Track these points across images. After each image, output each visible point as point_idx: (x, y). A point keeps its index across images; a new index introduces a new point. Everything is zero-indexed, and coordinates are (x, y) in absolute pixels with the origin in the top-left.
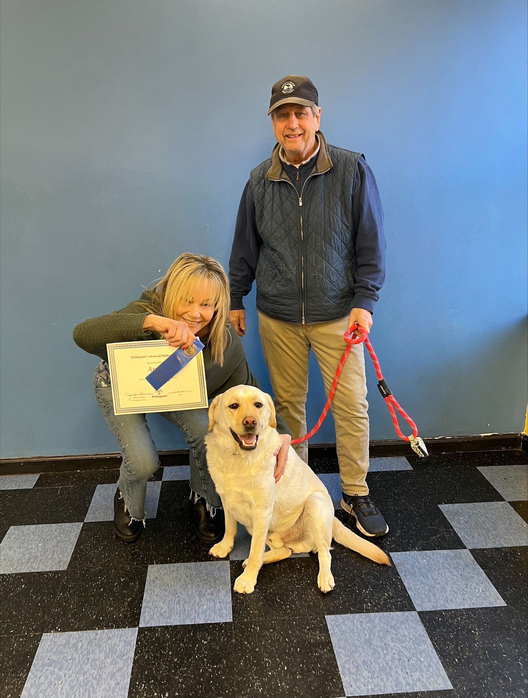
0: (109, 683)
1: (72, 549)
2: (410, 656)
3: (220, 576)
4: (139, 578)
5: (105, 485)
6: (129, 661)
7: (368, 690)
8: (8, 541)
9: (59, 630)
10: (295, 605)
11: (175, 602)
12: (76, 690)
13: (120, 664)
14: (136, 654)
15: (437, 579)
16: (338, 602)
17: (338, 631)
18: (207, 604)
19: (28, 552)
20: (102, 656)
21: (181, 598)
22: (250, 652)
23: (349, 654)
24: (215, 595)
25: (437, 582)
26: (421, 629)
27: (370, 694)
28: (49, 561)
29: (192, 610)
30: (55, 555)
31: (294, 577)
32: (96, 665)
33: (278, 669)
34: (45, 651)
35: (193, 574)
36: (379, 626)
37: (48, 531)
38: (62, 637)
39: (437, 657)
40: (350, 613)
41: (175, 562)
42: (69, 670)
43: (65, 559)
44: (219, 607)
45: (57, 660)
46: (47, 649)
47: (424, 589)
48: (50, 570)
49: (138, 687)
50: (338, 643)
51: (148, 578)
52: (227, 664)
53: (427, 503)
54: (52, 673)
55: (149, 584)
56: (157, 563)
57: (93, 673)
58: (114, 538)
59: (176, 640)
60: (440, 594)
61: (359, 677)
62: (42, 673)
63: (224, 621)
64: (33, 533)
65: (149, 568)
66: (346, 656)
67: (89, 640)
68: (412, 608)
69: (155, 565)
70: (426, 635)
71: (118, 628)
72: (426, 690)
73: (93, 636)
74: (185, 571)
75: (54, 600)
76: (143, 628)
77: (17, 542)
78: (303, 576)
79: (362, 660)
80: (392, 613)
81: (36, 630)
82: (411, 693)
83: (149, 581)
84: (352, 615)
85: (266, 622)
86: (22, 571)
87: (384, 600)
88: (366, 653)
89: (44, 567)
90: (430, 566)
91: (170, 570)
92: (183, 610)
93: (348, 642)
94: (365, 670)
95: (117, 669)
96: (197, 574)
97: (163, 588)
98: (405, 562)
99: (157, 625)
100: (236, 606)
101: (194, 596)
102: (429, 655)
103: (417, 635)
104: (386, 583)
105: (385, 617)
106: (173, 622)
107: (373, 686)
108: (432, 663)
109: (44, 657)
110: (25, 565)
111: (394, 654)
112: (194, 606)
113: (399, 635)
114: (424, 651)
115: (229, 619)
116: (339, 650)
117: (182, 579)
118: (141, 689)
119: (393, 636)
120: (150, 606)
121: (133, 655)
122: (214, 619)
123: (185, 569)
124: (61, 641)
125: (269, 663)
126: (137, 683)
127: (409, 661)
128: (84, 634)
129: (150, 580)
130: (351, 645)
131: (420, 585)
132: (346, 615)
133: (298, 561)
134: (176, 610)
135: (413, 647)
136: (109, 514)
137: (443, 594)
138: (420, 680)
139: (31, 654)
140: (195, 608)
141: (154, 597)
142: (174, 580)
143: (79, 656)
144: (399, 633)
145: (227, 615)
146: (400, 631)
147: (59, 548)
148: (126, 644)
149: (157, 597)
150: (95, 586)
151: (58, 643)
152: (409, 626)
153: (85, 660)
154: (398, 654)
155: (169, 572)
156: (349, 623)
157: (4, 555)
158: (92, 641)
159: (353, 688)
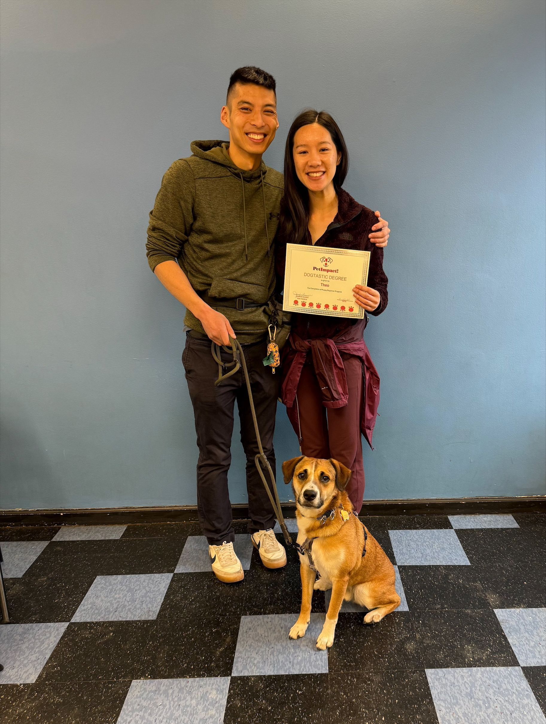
1: (161, 599)
2: (513, 710)
3: (315, 628)
4: (231, 629)
5: (197, 537)
6: (221, 708)
8: (95, 590)
9: (149, 677)
10: (394, 658)
11: (268, 653)
13: (212, 712)
14: (228, 702)
16: (438, 656)
17: (438, 684)
18: (302, 655)
19: (115, 602)
20: (194, 702)
21: (275, 650)
22: (346, 702)
23: (449, 706)
24: (311, 647)
26: (525, 684)
28: (137, 611)
29: (286, 660)
30: (144, 606)
31: (393, 630)
32: (187, 711)
33: (375, 720)
34: (135, 696)
35: (287, 626)
36: (481, 680)
37: (136, 581)
38: (152, 684)
39: (541, 711)
40: (451, 668)
41: (269, 614)
42: (160, 716)
43: (154, 609)
44: (315, 659)
45: (147, 705)
46: (137, 695)
47: (529, 645)
48: (139, 619)
50: (438, 696)
51: (241, 628)
52: (323, 714)
53: (534, 561)
54: (142, 719)
55: (242, 634)
56: (250, 614)
57: (185, 719)
58: (205, 589)
59: (270, 689)
62: (132, 718)
63: (320, 672)
64: (120, 582)
65: (241, 619)
66: (446, 708)
67: (180, 687)
68: (515, 663)
69: (248, 616)
70: (530, 690)
71: (209, 677)
73: (185, 683)
74: (280, 622)
75: (143, 649)
76: (235, 677)
77: (104, 591)
78: (402, 630)
79: (463, 712)
80: (495, 668)
81: (124, 677)
83: (242, 631)
85: (363, 675)
86: (110, 620)
87: (487, 655)
88: (467, 706)
89: (132, 617)
90: (536, 623)
91: (263, 621)
92: (277, 659)
93: (448, 694)
95: (209, 716)
98: (510, 619)
99: (250, 675)
100: (332, 657)
101: (288, 647)
102: (533, 709)
103: (520, 689)
104: (489, 638)
105: (487, 672)
106: (267, 672)
108: (535, 717)
109: (133, 702)
110: (112, 614)
111: (496, 707)
112: (289, 657)
113: (502, 689)
114: (527, 705)
115: (325, 670)
117: (276, 630)
119: (495, 689)
120: (243, 657)
121: (225, 703)
122: (309, 670)
123: (279, 620)
124: (151, 688)
125: (366, 714)
127: (511, 714)
128: (175, 682)
129: (243, 631)
130: (452, 697)
131: (525, 641)
132: (447, 669)
133: (397, 615)
134: (269, 661)
135: (516, 701)
136: (200, 565)
139: (120, 699)
140: (289, 658)
141: (247, 648)
142: (267, 631)
143: (170, 703)
144: (502, 687)
145: (322, 666)
146: (503, 685)
147: (148, 598)
148: (218, 692)
149: (250, 648)
150: (186, 635)
151: (148, 689)
152: (512, 680)
153: (176, 706)
154: (500, 707)
155: (263, 623)
156: (450, 677)
157: (91, 603)
158: (183, 688)
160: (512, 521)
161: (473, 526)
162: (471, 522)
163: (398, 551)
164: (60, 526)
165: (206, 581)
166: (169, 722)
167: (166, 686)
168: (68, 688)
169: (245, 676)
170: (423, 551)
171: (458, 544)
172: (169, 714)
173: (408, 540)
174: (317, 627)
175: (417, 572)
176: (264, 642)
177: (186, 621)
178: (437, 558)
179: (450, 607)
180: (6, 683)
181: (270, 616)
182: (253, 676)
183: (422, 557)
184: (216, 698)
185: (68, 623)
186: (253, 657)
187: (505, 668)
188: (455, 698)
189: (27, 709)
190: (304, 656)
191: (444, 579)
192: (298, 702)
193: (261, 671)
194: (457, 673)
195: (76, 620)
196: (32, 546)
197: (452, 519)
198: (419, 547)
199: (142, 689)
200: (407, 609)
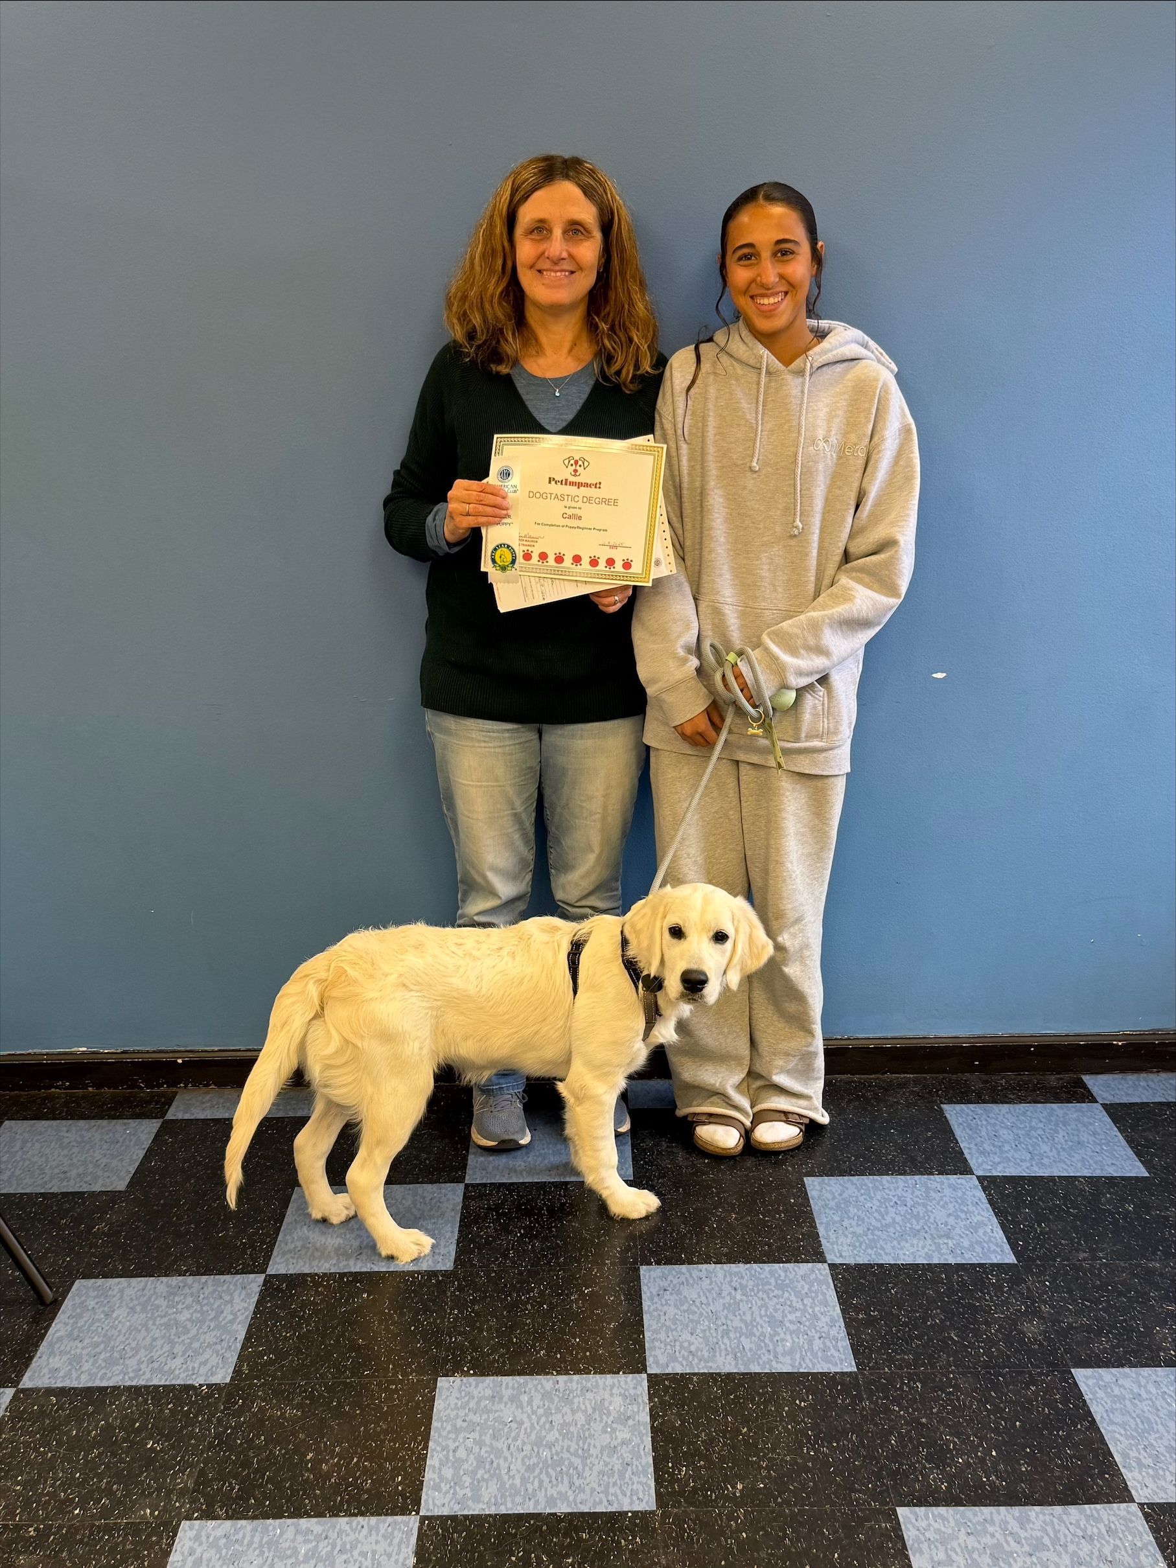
0: (606, 1464)
1: (452, 1232)
3: (811, 1290)
4: (624, 1289)
6: (642, 1428)
8: (299, 1216)
9: (471, 1372)
10: (998, 1348)
11: (717, 1333)
12: (541, 1473)
13: (623, 1434)
14: (653, 1417)
16: (1098, 1347)
17: (1104, 1397)
18: (792, 1338)
19: (353, 1237)
20: (580, 1418)
21: (731, 1328)
22: (907, 1423)
23: (1135, 1434)
24: (807, 1323)
29: (759, 1347)
31: (987, 1298)
32: (570, 1432)
33: (976, 1455)
34: (453, 1405)
35: (747, 1286)
38: (481, 1384)
40: (1129, 1367)
41: (700, 1262)
42: (515, 1439)
43: (443, 1251)
44: (822, 1346)
45: (483, 1422)
46: (456, 1404)
48: (416, 1268)
49: (673, 1471)
50: (1108, 1416)
51: (644, 1288)
52: (861, 1442)
54: (480, 1443)
55: (651, 1299)
56: (658, 1263)
57: (569, 1447)
59: (738, 1397)
61: (1161, 1472)
62: (456, 1443)
63: (838, 1370)
65: (642, 1272)
66: (1129, 1437)
67: (542, 1392)
69: (654, 1267)
71: (600, 1373)
73: (550, 1384)
74: (728, 1279)
75: (442, 1322)
76: (656, 1375)
78: (1007, 1298)
81: (418, 1372)
83: (648, 1294)
84: (1133, 1369)
85: (936, 1376)
86: (353, 1270)
91: (691, 1276)
92: (738, 1346)
93: (1130, 1414)
95: (619, 1440)
96: (756, 1285)
97: (685, 1307)
99: (688, 1371)
100: (860, 1344)
101: (758, 1323)
106: (722, 1367)
109: (452, 1416)
112: (763, 1341)
115: (848, 1366)
116: (1110, 1428)
117: (724, 1293)
118: (679, 1474)
120: (663, 1339)
121: (647, 1419)
123: (725, 1275)
124: (482, 1392)
125: (954, 1443)
126: (670, 1465)
128: (529, 1382)
129: (652, 1293)
130: (1138, 1420)
132: (1121, 1369)
133: (992, 1270)
134: (723, 1347)
139: (423, 1412)
140: (765, 1344)
141: (668, 1323)
142: (705, 1294)
143: (529, 1417)
145: (841, 1360)
148: (628, 1401)
149: (674, 1324)
150: (528, 1299)
151: (476, 1393)
153: (544, 1423)
155: (691, 1281)
156: (1127, 1383)
157: (300, 1239)
158: (550, 1393)
159: (1149, 1490)
161: (1147, 1098)
162: (1140, 1089)
163: (972, 1146)
164: (174, 1089)
165: (543, 1200)
166: (538, 1452)
167: (513, 1388)
168: (305, 1392)
169: (677, 1374)
170: (1031, 1149)
171: (1115, 1134)
173: (994, 1125)
174: (813, 1289)
175: (1024, 1188)
176: (701, 1314)
177: (521, 1273)
178: (1068, 1162)
179: (1111, 1258)
181: (705, 1266)
182: (694, 1374)
183: (1032, 1159)
184: (626, 1411)
185: (263, 1276)
186: (686, 1341)
188: (1149, 1421)
189: (231, 1427)
190: (797, 1340)
191: (1090, 1203)
192: (803, 1421)
193: (710, 1364)
194: (1144, 1377)
195: (277, 1270)
196: (125, 1130)
197: (1092, 1082)
198: (1022, 1140)
199: (463, 1394)
200: (1011, 1259)
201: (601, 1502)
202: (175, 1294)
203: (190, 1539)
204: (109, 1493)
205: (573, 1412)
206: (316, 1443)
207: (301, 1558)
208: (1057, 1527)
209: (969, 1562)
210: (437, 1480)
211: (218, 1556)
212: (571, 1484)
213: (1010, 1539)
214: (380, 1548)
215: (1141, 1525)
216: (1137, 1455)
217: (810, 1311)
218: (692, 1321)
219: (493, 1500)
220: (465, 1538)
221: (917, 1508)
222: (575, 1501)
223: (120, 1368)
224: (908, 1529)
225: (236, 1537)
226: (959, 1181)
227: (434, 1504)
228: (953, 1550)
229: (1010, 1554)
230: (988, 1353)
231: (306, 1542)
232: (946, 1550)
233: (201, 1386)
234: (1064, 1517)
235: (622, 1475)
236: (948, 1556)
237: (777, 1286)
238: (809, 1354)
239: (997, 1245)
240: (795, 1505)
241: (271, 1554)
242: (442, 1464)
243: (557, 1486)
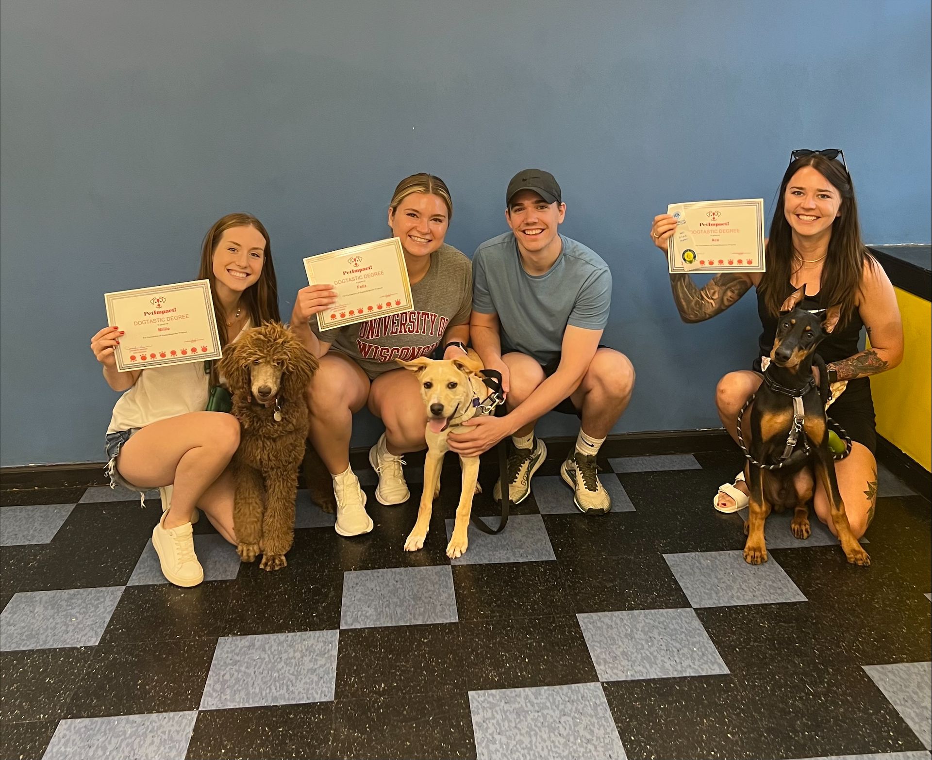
2: (681, 647)
3: (439, 580)
4: (333, 585)
6: (332, 658)
7: (627, 676)
8: (150, 553)
9: (239, 634)
10: (538, 605)
11: (383, 606)
12: (271, 684)
14: (339, 653)
15: (722, 578)
17: (592, 627)
18: (425, 606)
20: (298, 655)
21: (391, 602)
22: (482, 648)
23: (605, 647)
24: (435, 598)
25: (722, 581)
26: (697, 623)
27: (629, 679)
29: (405, 612)
30: (218, 566)
31: (537, 579)
32: (291, 663)
33: (517, 662)
34: (225, 652)
35: (403, 579)
36: (645, 621)
37: (203, 542)
38: (243, 640)
39: (713, 647)
40: (608, 611)
41: (379, 568)
42: (259, 668)
43: (232, 569)
44: (441, 609)
45: (242, 660)
47: (704, 588)
48: (214, 579)
49: (347, 680)
50: (593, 638)
51: (345, 584)
52: (454, 659)
54: (238, 671)
55: (348, 590)
56: (355, 570)
57: (289, 670)
59: (389, 639)
60: (725, 592)
61: (616, 666)
62: (225, 672)
63: (448, 622)
65: (345, 575)
66: (600, 647)
67: (278, 642)
68: (686, 605)
69: (353, 572)
70: (702, 629)
71: (313, 631)
72: (697, 675)
73: (284, 638)
74: (394, 576)
76: (345, 630)
78: (548, 579)
79: (621, 651)
80: (661, 610)
81: (209, 635)
82: (679, 677)
83: (347, 587)
84: (610, 613)
85: (501, 622)
87: (652, 599)
88: (627, 645)
90: (715, 566)
91: (373, 576)
92: (394, 612)
93: (605, 637)
94: (625, 659)
95: (318, 666)
96: (409, 579)
97: (367, 593)
98: (682, 563)
99: (363, 627)
100: (462, 608)
101: (407, 599)
102: (704, 646)
103: (690, 629)
106: (383, 624)
107: (633, 672)
108: (707, 652)
109: (224, 657)
111: (661, 645)
112: (408, 609)
113: (668, 630)
114: (698, 643)
115: (455, 619)
116: (594, 643)
117: (390, 584)
118: (350, 681)
119: (661, 630)
120: (351, 611)
121: (336, 654)
124: (243, 644)
125: (506, 656)
126: (345, 677)
127: (678, 651)
128: (272, 637)
129: (349, 586)
130: (609, 639)
131: (700, 584)
132: (603, 613)
133: (542, 564)
134: (385, 613)
135: (684, 638)
137: (728, 591)
138: (690, 666)
139: (208, 655)
140: (410, 610)
141: (356, 602)
142: (379, 586)
143: (269, 656)
144: (669, 627)
145: (450, 616)
146: (670, 625)
147: (221, 558)
148: (327, 645)
149: (359, 602)
150: (277, 593)
151: (240, 645)
152: (682, 621)
153: (277, 659)
154: (666, 646)
155: (372, 578)
156: (607, 620)
157: (149, 566)
158: (282, 643)
159: (608, 675)
160: (694, 461)
161: (641, 469)
162: (639, 465)
163: (542, 499)
164: (86, 486)
166: (271, 674)
167: (262, 641)
168: (141, 648)
169: (357, 629)
171: (620, 489)
172: (269, 666)
173: (555, 487)
174: (441, 579)
175: (566, 520)
176: (375, 597)
179: (609, 555)
180: (62, 647)
181: (380, 570)
182: (367, 628)
184: (325, 649)
185: (124, 587)
186: (365, 611)
187: (673, 610)
188: (614, 639)
189: (96, 669)
190: (427, 607)
191: (601, 526)
192: (424, 650)
193: (376, 623)
194: (615, 616)
195: (133, 583)
196: (54, 510)
197: (613, 461)
199: (232, 645)
200: (554, 558)
201: (303, 698)
202: (72, 599)
203: (65, 729)
204: (20, 707)
205: (295, 651)
206: (144, 675)
207: (127, 736)
208: (555, 697)
209: (504, 717)
210: (211, 692)
211: (79, 737)
212: (288, 689)
213: (528, 704)
214: (173, 729)
215: (601, 692)
216: (604, 657)
217: (437, 591)
218: (370, 600)
219: (242, 701)
220: (223, 721)
221: (479, 691)
222: (289, 699)
223: (35, 640)
224: (473, 703)
225: (92, 727)
226: (531, 518)
227: (208, 704)
228: (496, 712)
229: (527, 712)
230: (533, 609)
231: (131, 727)
232: (492, 712)
233: (81, 647)
234: (560, 691)
235: (317, 683)
236: (493, 715)
237: (421, 579)
238: (433, 615)
239: (547, 551)
240: (412, 693)
241: (111, 735)
242: (215, 683)
243: (279, 691)
